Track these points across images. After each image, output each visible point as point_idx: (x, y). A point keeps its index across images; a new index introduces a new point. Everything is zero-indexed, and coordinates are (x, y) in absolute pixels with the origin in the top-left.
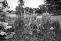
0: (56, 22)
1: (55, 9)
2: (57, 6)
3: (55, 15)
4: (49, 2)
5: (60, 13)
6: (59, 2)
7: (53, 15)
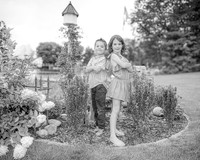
0: (166, 92)
1: (167, 55)
2: (171, 46)
3: (166, 73)
4: (148, 33)
5: (181, 67)
6: (178, 33)
7: (161, 74)
